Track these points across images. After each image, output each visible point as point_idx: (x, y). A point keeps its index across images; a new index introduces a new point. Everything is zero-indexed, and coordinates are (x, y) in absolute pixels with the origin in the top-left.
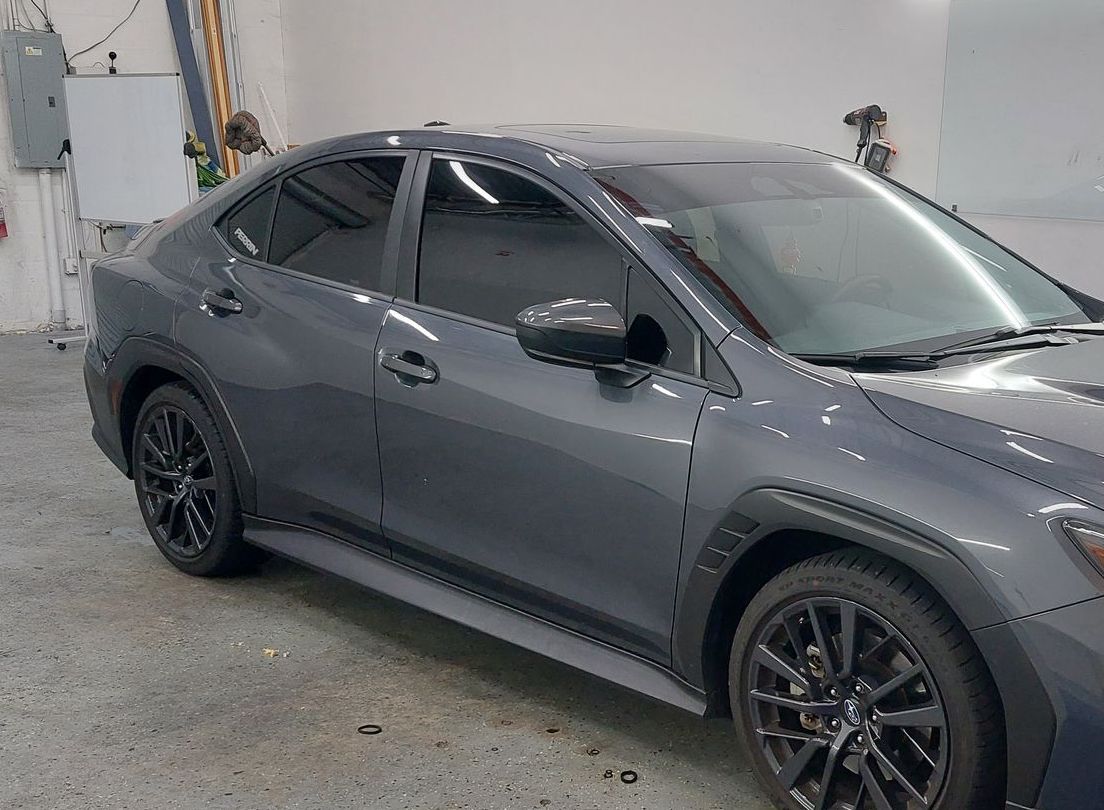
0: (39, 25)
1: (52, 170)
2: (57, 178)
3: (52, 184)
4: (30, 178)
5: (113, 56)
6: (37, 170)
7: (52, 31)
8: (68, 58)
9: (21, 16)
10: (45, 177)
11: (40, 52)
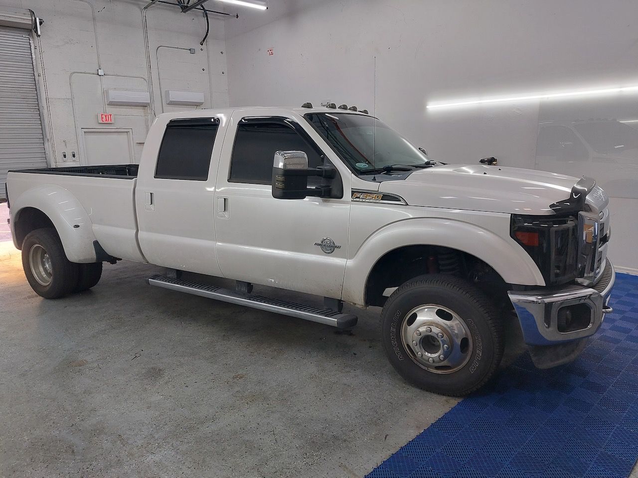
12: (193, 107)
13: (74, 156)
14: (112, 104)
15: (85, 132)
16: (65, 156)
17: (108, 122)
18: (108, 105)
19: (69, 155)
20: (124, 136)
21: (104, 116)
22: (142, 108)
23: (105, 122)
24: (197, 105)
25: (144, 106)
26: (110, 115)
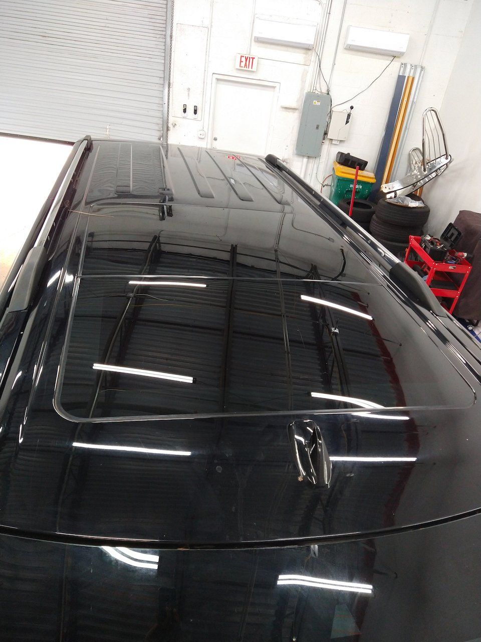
0: (324, 91)
1: (309, 157)
2: (311, 160)
3: (308, 162)
4: (300, 159)
5: (352, 108)
6: (303, 156)
7: (328, 94)
8: (332, 106)
9: (318, 86)
10: (305, 160)
11: (319, 104)
12: (387, 58)
13: (195, 112)
14: (260, 41)
15: (218, 80)
16: (185, 111)
17: (247, 69)
18: (255, 41)
19: (190, 110)
20: (268, 93)
21: (244, 59)
22: (304, 51)
23: (243, 68)
24: (394, 56)
25: (307, 49)
26: (253, 58)
